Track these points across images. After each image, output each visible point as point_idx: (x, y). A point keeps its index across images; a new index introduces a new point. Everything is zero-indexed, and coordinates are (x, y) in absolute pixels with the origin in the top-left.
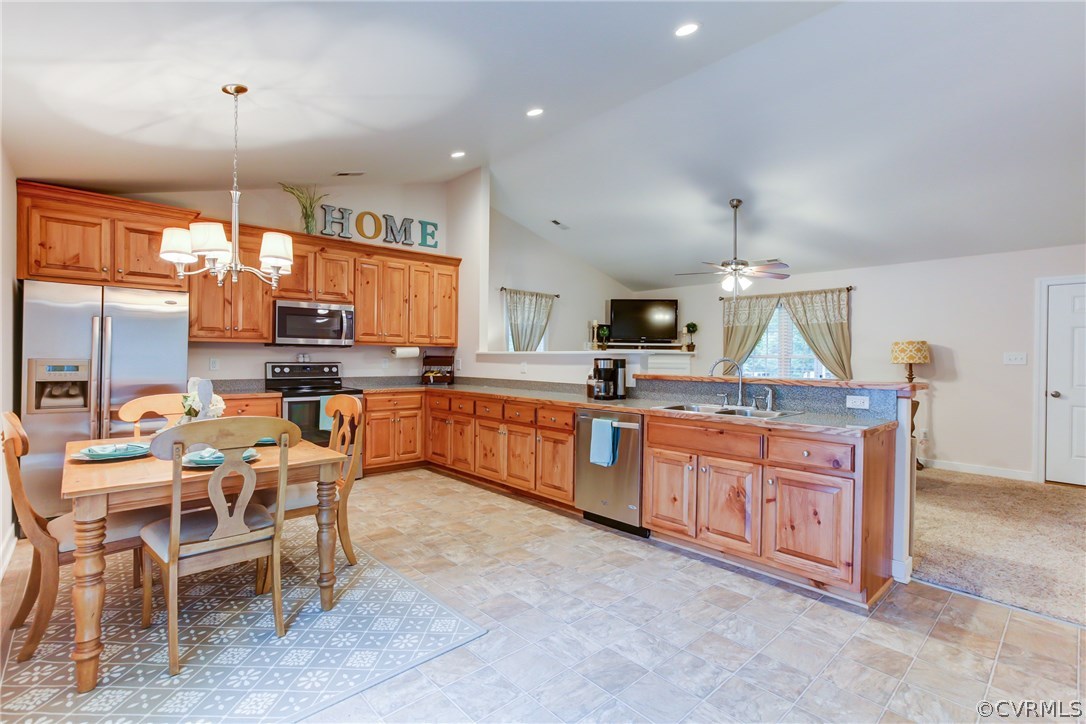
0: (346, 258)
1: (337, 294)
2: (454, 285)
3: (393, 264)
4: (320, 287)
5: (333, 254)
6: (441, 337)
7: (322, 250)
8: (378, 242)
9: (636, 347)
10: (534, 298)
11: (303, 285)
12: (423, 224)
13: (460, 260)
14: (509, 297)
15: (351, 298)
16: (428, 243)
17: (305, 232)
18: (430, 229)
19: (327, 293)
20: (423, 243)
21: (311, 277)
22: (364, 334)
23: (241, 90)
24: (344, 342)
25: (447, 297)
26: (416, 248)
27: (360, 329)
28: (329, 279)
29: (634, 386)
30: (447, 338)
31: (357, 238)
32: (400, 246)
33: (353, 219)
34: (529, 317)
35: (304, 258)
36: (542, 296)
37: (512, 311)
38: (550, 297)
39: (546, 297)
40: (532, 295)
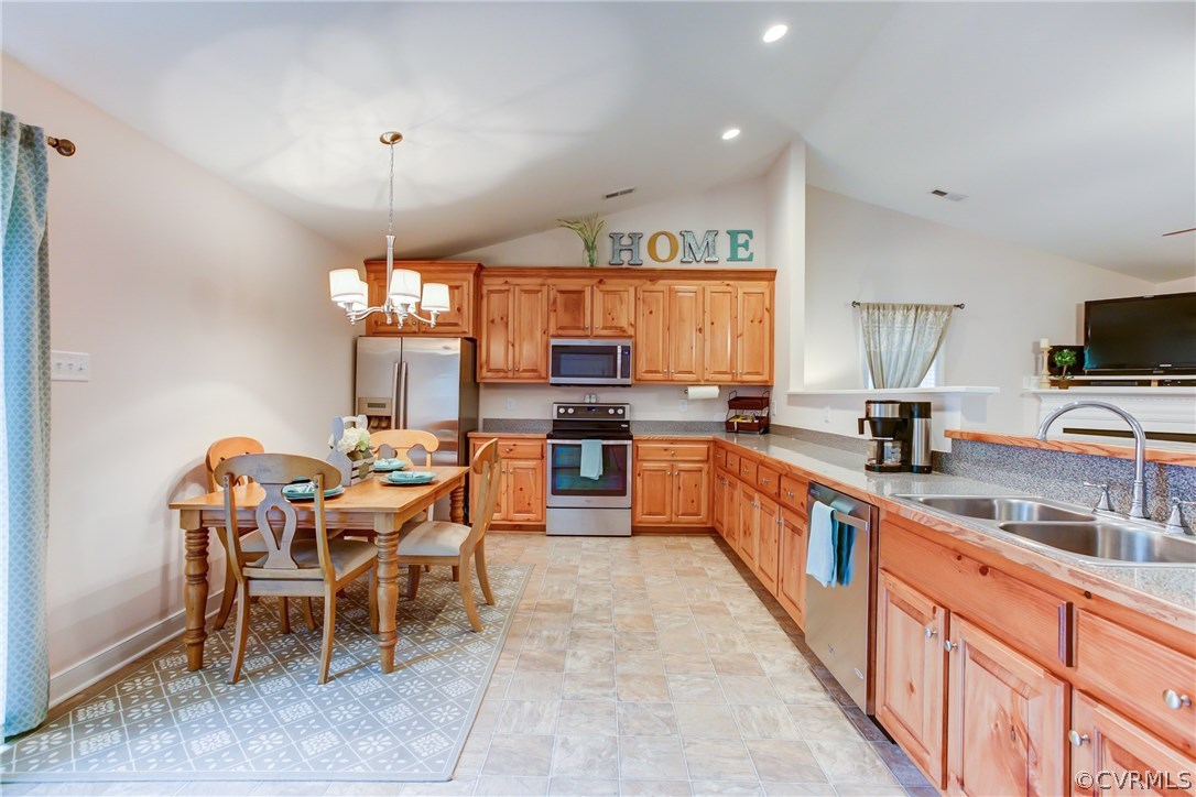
0: (628, 288)
1: (616, 328)
2: (767, 304)
3: (681, 288)
4: (598, 322)
5: (611, 284)
6: (747, 373)
7: (601, 282)
8: (675, 264)
9: (1148, 383)
10: (912, 313)
11: (579, 321)
12: (733, 234)
13: (775, 272)
14: (865, 314)
15: (631, 331)
16: (739, 257)
17: (588, 265)
18: (742, 239)
19: (605, 328)
20: (733, 258)
21: (588, 312)
22: (646, 372)
23: (396, 137)
24: (619, 380)
25: (756, 322)
26: (724, 265)
27: (642, 365)
28: (607, 313)
29: (950, 451)
30: (757, 373)
31: (649, 264)
32: (702, 266)
33: (644, 243)
34: (902, 342)
35: (581, 292)
36: (928, 308)
37: (870, 334)
38: (944, 308)
39: (936, 308)
40: (908, 308)
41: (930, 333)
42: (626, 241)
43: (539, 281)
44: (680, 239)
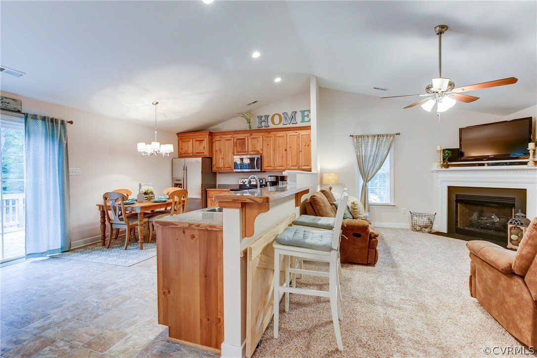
0: (260, 137)
1: (256, 151)
3: (278, 135)
4: (250, 149)
5: (255, 135)
6: (304, 166)
7: (251, 135)
8: (281, 126)
10: (376, 138)
11: (244, 149)
12: (303, 112)
13: (310, 126)
14: (355, 140)
15: (261, 152)
16: (305, 120)
17: (248, 129)
18: (306, 113)
19: (252, 151)
20: (303, 121)
21: (247, 146)
22: (267, 166)
23: (157, 103)
24: (256, 170)
25: (307, 146)
26: (299, 124)
27: (265, 164)
28: (253, 146)
30: (308, 166)
31: (272, 126)
32: (291, 126)
33: (270, 118)
34: (371, 151)
35: (244, 139)
36: (383, 136)
37: (357, 147)
38: (391, 135)
39: (387, 136)
40: (374, 136)
41: (384, 146)
42: (263, 118)
43: (231, 136)
44: (282, 116)
